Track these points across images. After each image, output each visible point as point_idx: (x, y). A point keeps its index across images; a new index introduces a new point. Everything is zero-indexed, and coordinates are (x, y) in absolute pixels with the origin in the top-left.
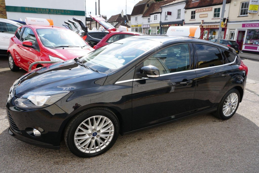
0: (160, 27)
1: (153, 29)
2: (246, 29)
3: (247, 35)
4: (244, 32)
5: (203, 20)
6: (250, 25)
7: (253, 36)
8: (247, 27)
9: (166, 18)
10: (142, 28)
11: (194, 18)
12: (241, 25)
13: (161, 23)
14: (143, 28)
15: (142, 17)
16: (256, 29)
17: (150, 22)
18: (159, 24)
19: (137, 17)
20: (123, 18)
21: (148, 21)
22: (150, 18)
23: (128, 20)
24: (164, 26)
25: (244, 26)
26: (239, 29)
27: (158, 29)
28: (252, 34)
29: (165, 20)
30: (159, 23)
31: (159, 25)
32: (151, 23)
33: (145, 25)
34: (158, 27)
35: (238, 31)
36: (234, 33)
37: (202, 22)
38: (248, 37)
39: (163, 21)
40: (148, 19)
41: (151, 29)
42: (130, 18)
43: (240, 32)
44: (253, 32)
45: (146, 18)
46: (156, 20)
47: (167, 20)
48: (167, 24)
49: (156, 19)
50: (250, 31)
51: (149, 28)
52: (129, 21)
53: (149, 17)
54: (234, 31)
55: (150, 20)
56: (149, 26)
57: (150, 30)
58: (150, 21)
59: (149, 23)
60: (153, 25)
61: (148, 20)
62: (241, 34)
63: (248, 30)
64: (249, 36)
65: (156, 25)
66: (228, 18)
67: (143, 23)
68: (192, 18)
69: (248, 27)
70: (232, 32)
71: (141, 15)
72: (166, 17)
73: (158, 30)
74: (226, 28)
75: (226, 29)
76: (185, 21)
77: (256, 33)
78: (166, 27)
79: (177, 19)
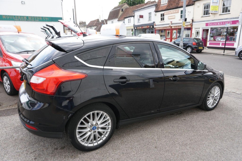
0: (134, 29)
1: (129, 31)
2: (209, 28)
3: (210, 33)
4: (207, 30)
5: (171, 21)
7: (216, 33)
11: (164, 20)
12: (205, 25)
13: (134, 26)
15: (118, 21)
18: (133, 27)
19: (113, 21)
20: (100, 23)
22: (124, 22)
23: (105, 23)
24: (137, 28)
25: (207, 25)
26: (203, 28)
27: (132, 31)
28: (214, 31)
29: (138, 23)
30: (133, 25)
35: (202, 30)
36: (199, 31)
37: (170, 23)
38: (211, 35)
39: (136, 24)
42: (107, 22)
43: (205, 30)
44: (215, 30)
45: (121, 22)
46: (130, 23)
47: (140, 23)
53: (124, 21)
54: (199, 30)
60: (128, 28)
62: (205, 32)
63: (211, 28)
64: (212, 33)
65: (130, 28)
66: (193, 18)
68: (161, 20)
69: (211, 25)
70: (198, 31)
71: (117, 20)
72: (139, 19)
74: (192, 27)
75: (192, 28)
76: (155, 22)
77: (218, 31)
78: (139, 29)
79: (148, 21)
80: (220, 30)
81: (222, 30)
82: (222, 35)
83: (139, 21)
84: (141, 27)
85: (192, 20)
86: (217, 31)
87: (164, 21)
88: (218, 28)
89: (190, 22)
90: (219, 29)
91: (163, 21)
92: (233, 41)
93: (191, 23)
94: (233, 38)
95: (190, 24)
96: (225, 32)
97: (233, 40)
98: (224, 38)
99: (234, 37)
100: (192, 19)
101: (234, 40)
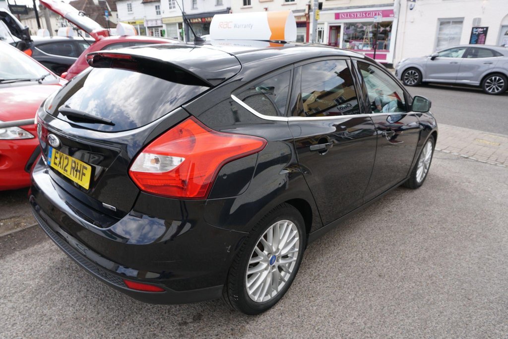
0: (183, 24)
1: (172, 28)
2: (341, 23)
3: (344, 34)
4: (338, 28)
5: (266, 7)
6: (347, 16)
7: (353, 34)
8: (343, 18)
9: (195, 5)
10: (145, 28)
11: (249, 4)
12: (334, 16)
13: (185, 16)
14: (148, 27)
15: (143, 3)
16: (357, 23)
17: (160, 14)
18: (182, 18)
19: (130, 4)
20: (97, 7)
21: (157, 12)
22: (159, 6)
23: (110, 10)
24: (191, 21)
25: (337, 16)
26: (330, 23)
27: (179, 28)
28: (351, 31)
29: (191, 9)
30: (181, 15)
31: (181, 20)
32: (163, 15)
33: (152, 20)
34: (180, 25)
35: (329, 28)
36: (322, 30)
38: (346, 37)
39: (189, 11)
40: (156, 7)
41: (164, 28)
42: (116, 7)
43: (333, 28)
44: (353, 27)
45: (152, 5)
46: (173, 10)
47: (197, 9)
48: (197, 18)
49: (174, 7)
50: (348, 26)
51: (162, 26)
52: (112, 13)
53: (157, 4)
54: (322, 27)
55: (159, 9)
56: (159, 24)
57: (164, 31)
58: (160, 12)
59: (159, 17)
60: (169, 21)
61: (156, 9)
62: (334, 32)
63: (345, 24)
64: (347, 34)
65: (175, 20)
66: (310, 2)
67: (145, 17)
68: (245, 4)
69: (345, 18)
70: (320, 29)
73: (181, 30)
74: (308, 21)
75: (309, 23)
76: (232, 9)
77: (358, 29)
78: (196, 23)
79: (216, 6)
80: (362, 27)
81: (365, 28)
82: (366, 38)
83: (193, 4)
84: (199, 18)
85: (307, 7)
86: (355, 30)
87: (251, 8)
88: (357, 24)
89: (304, 10)
90: (359, 27)
91: (247, 6)
92: (384, 50)
93: (307, 12)
94: (384, 44)
95: (305, 15)
96: (370, 32)
97: (384, 48)
98: (369, 43)
99: (386, 42)
100: (308, 3)
101: (386, 47)
